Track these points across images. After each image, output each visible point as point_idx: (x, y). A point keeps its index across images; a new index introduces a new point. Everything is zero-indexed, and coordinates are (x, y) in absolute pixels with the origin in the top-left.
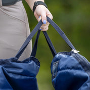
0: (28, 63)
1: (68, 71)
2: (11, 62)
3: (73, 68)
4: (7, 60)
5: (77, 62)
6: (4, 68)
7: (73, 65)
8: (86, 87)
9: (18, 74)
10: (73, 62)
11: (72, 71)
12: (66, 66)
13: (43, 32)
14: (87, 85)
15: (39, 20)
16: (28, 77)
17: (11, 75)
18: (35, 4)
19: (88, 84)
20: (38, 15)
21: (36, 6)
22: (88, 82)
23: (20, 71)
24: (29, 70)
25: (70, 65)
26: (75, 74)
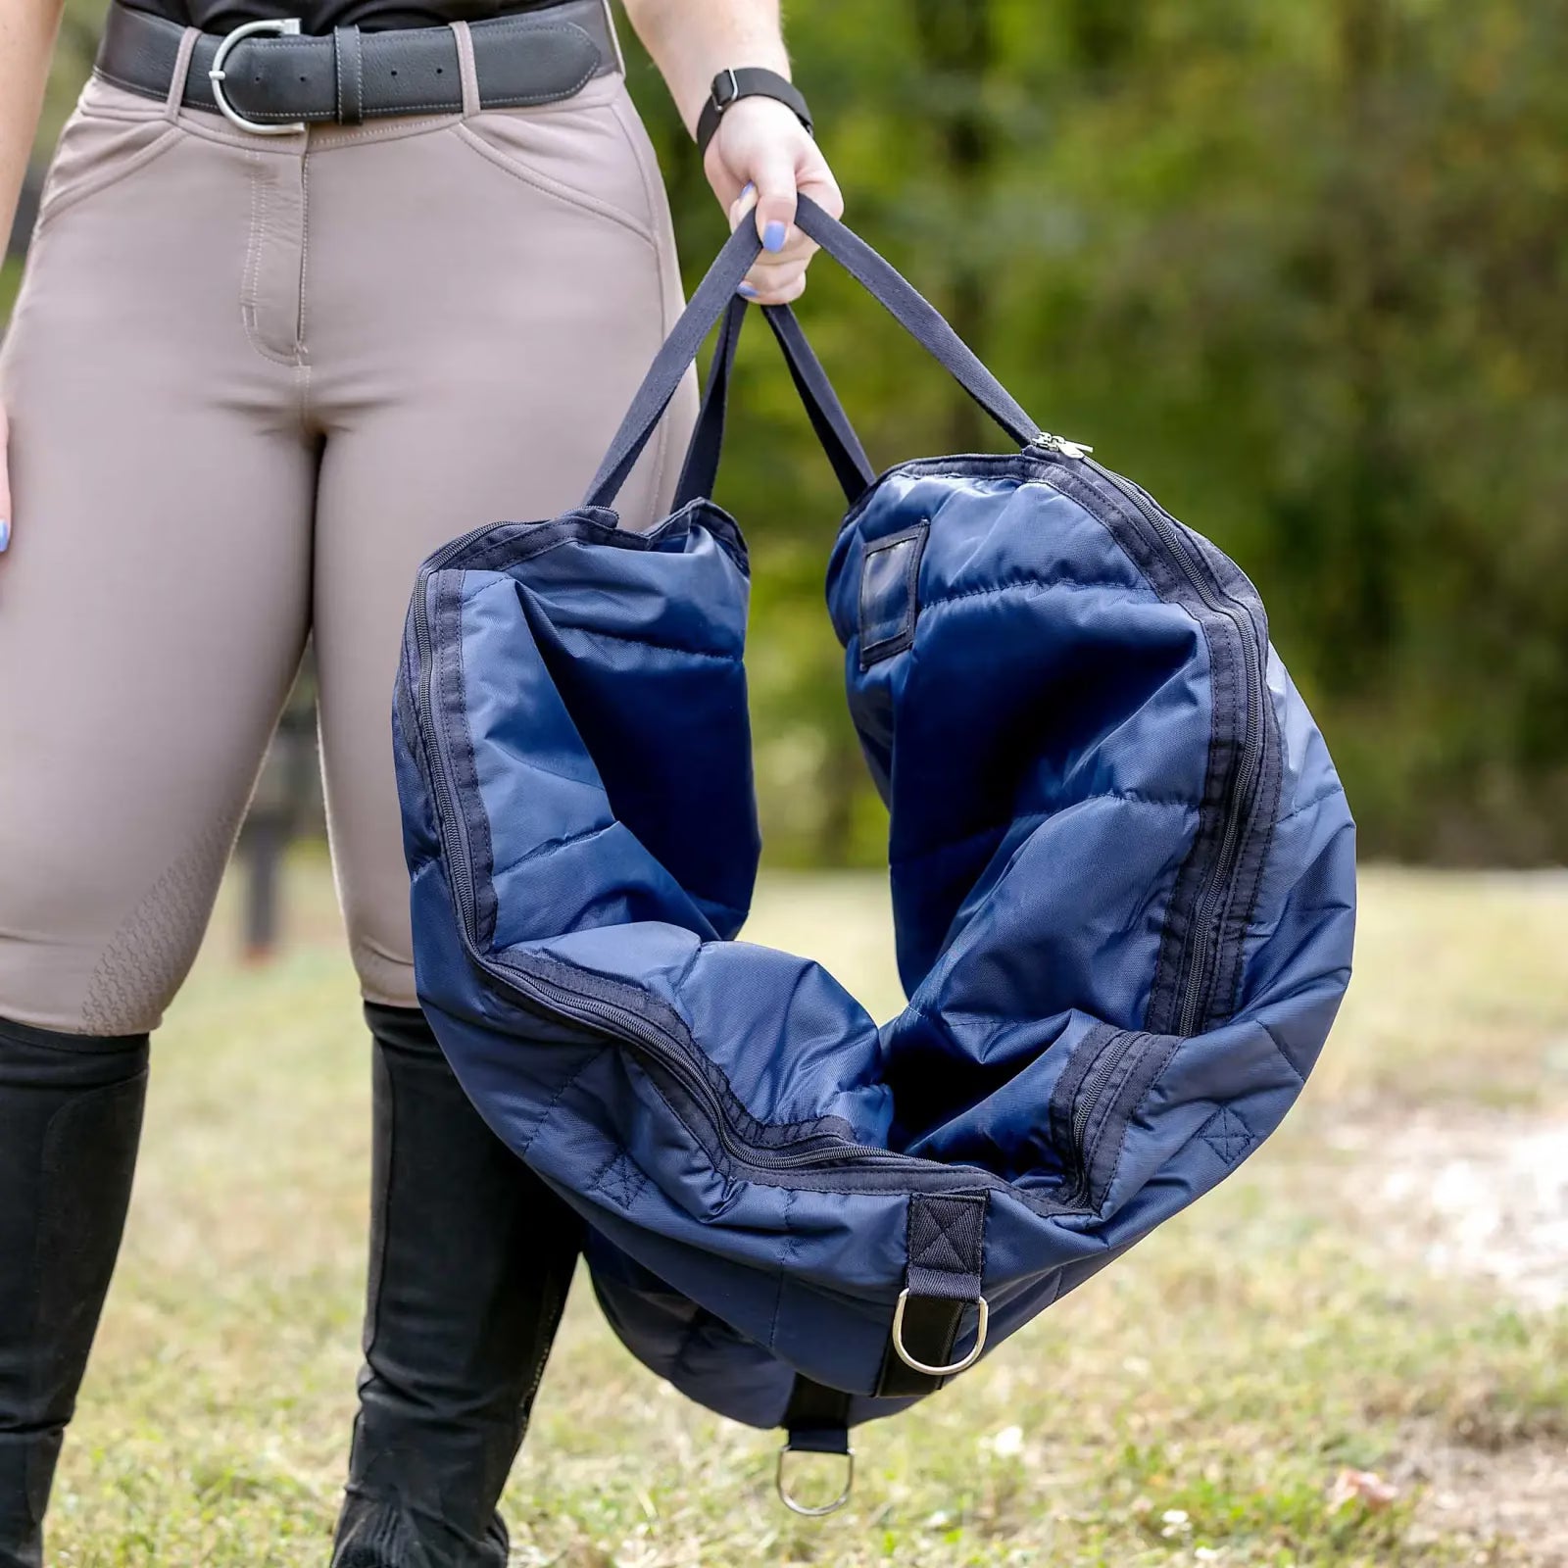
0: (679, 548)
1: (1027, 594)
2: (574, 545)
3: (1065, 571)
4: (544, 527)
5: (1093, 527)
6: (529, 591)
7: (1065, 550)
8: (1184, 712)
9: (628, 634)
10: (1058, 526)
11: (1061, 594)
12: (1000, 557)
13: (764, 308)
14: (1190, 698)
15: (737, 212)
16: (697, 659)
17: (578, 645)
18: (716, 90)
19: (1202, 689)
20: (730, 171)
21: (727, 103)
22: (1198, 675)
23: (645, 611)
24: (699, 601)
25: (1034, 553)
26: (1083, 619)
